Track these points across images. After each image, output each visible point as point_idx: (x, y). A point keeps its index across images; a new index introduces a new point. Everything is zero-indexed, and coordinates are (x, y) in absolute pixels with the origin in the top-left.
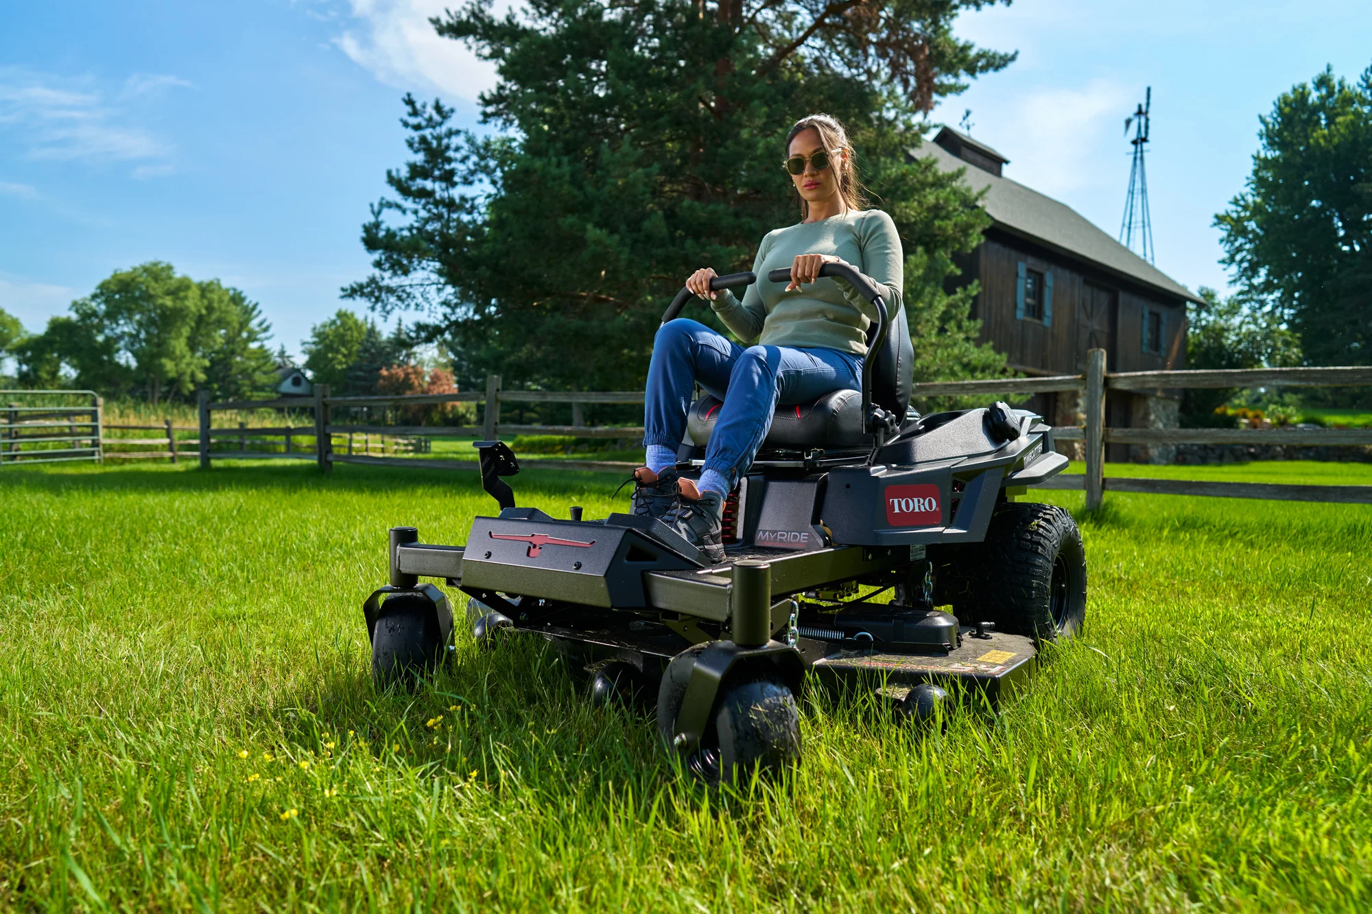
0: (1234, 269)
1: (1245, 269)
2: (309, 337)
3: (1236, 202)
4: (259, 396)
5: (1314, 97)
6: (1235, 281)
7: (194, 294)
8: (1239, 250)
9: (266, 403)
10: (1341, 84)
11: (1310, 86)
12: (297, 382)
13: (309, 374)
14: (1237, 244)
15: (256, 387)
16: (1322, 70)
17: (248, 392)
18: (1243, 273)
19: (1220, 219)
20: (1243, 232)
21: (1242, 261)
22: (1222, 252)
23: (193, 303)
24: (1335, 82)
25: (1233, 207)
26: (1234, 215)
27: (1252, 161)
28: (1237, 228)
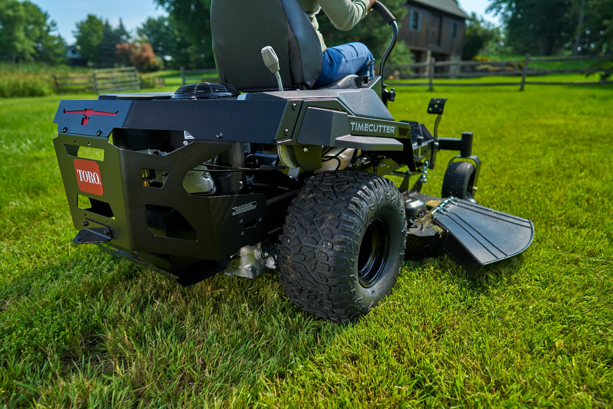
2: (75, 29)
4: (59, 60)
7: (22, 8)
9: (62, 62)
12: (74, 52)
13: (79, 47)
15: (58, 56)
17: (54, 58)
23: (22, 13)
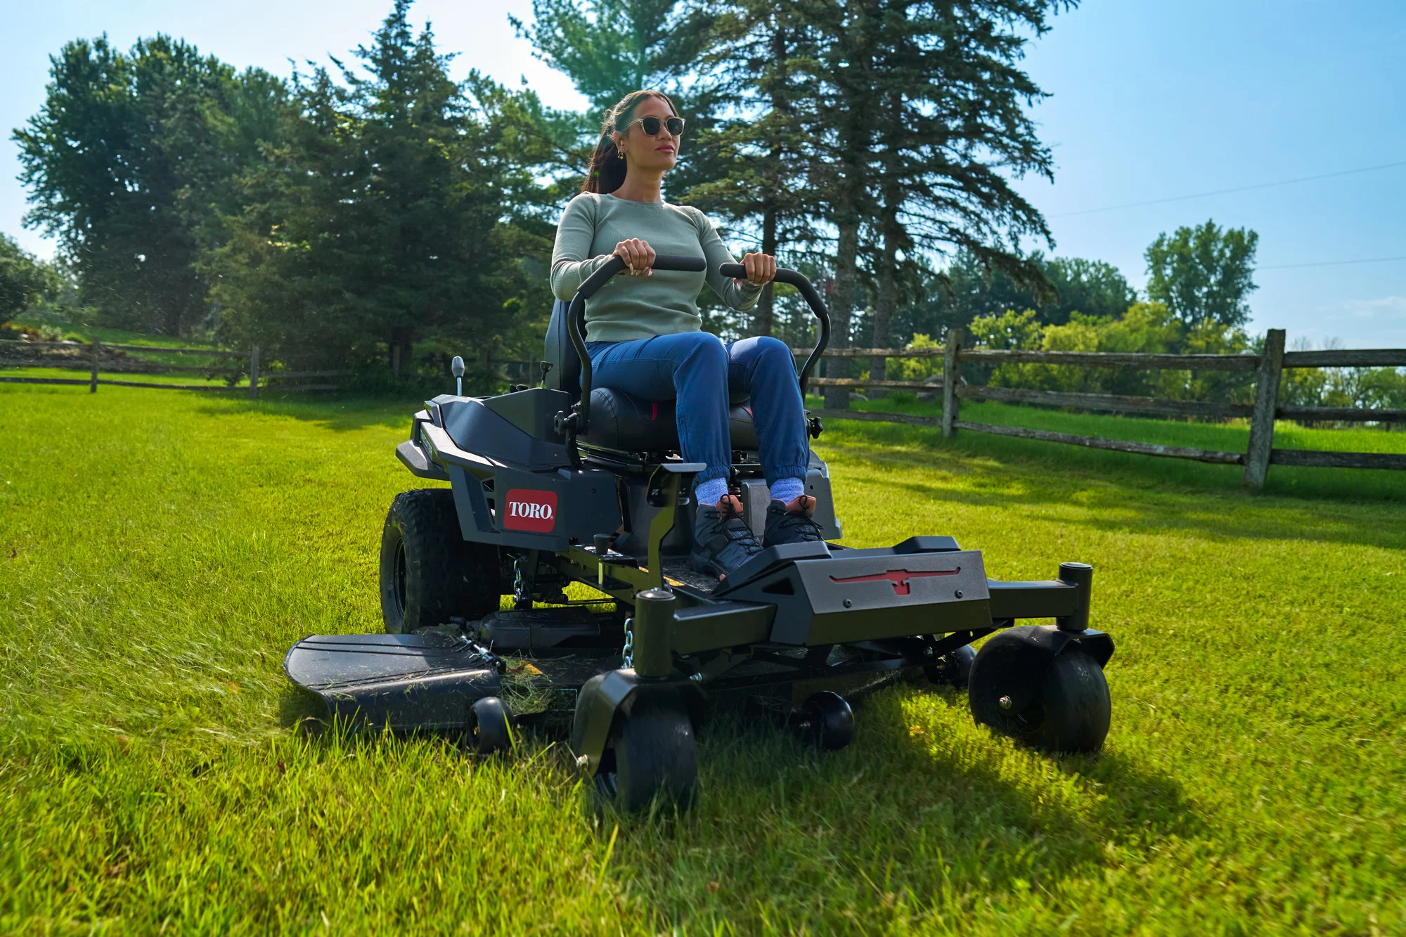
0: (32, 187)
1: (43, 190)
3: (33, 121)
5: (94, 56)
6: (33, 199)
8: (38, 168)
10: (114, 51)
11: (91, 44)
14: (35, 163)
16: (100, 35)
18: (41, 191)
19: (19, 135)
20: (38, 152)
21: (38, 182)
22: (21, 168)
24: (110, 48)
25: (32, 126)
26: (32, 134)
27: (45, 91)
28: (34, 148)
